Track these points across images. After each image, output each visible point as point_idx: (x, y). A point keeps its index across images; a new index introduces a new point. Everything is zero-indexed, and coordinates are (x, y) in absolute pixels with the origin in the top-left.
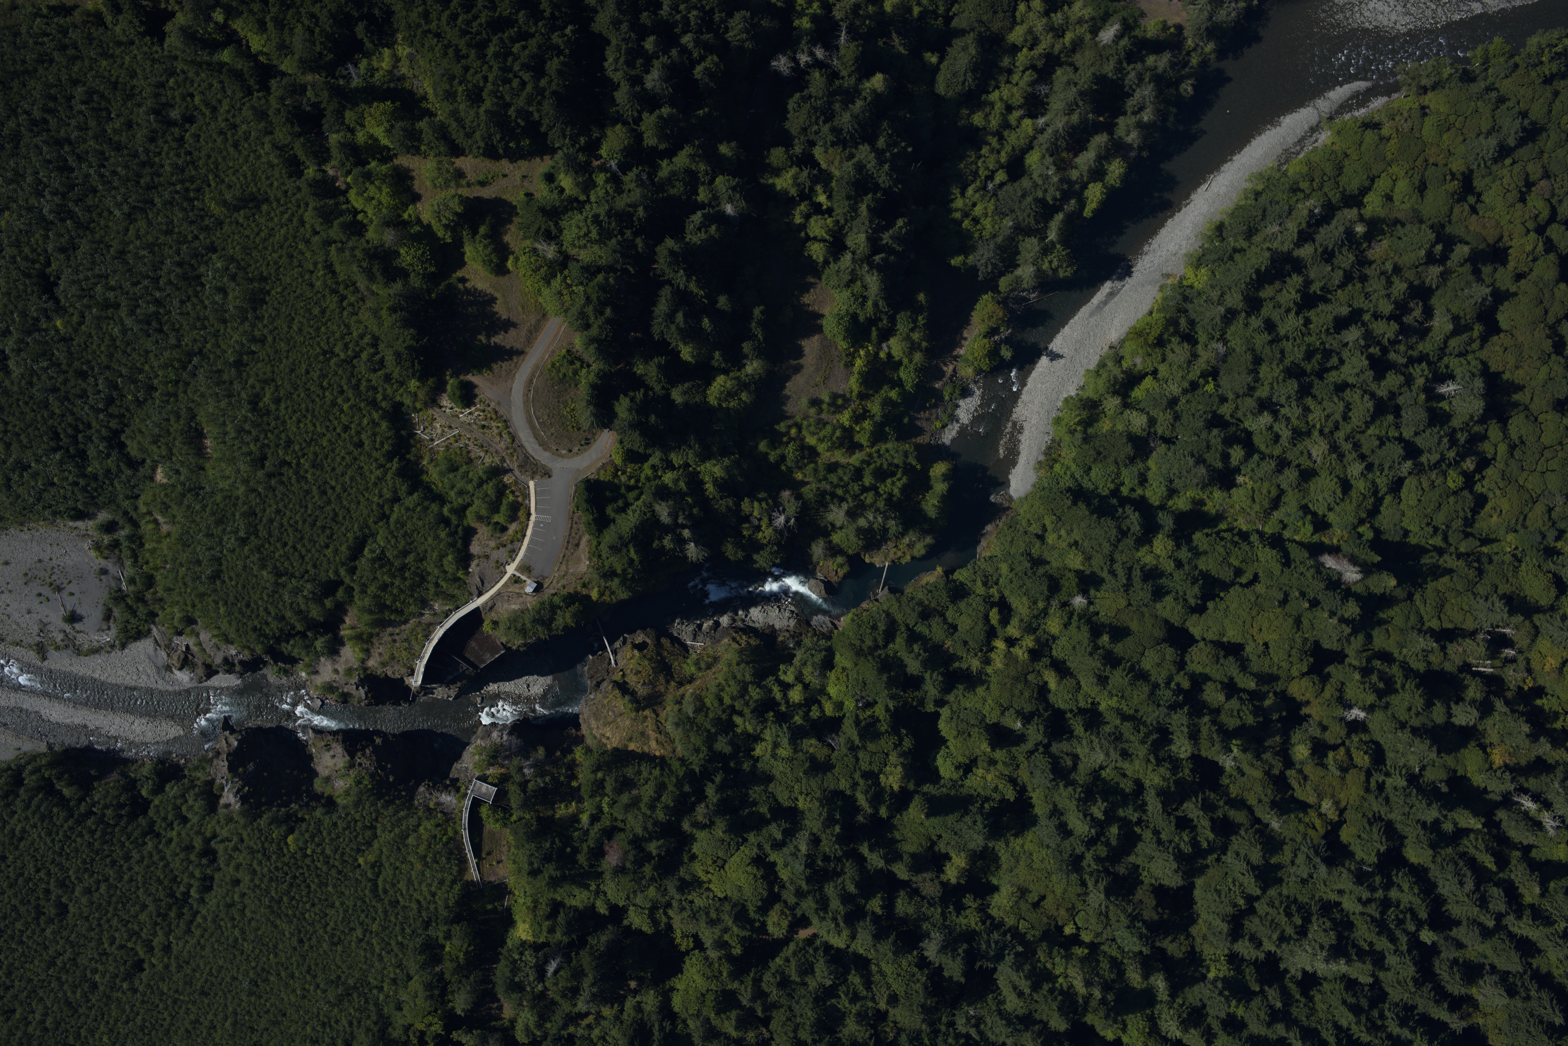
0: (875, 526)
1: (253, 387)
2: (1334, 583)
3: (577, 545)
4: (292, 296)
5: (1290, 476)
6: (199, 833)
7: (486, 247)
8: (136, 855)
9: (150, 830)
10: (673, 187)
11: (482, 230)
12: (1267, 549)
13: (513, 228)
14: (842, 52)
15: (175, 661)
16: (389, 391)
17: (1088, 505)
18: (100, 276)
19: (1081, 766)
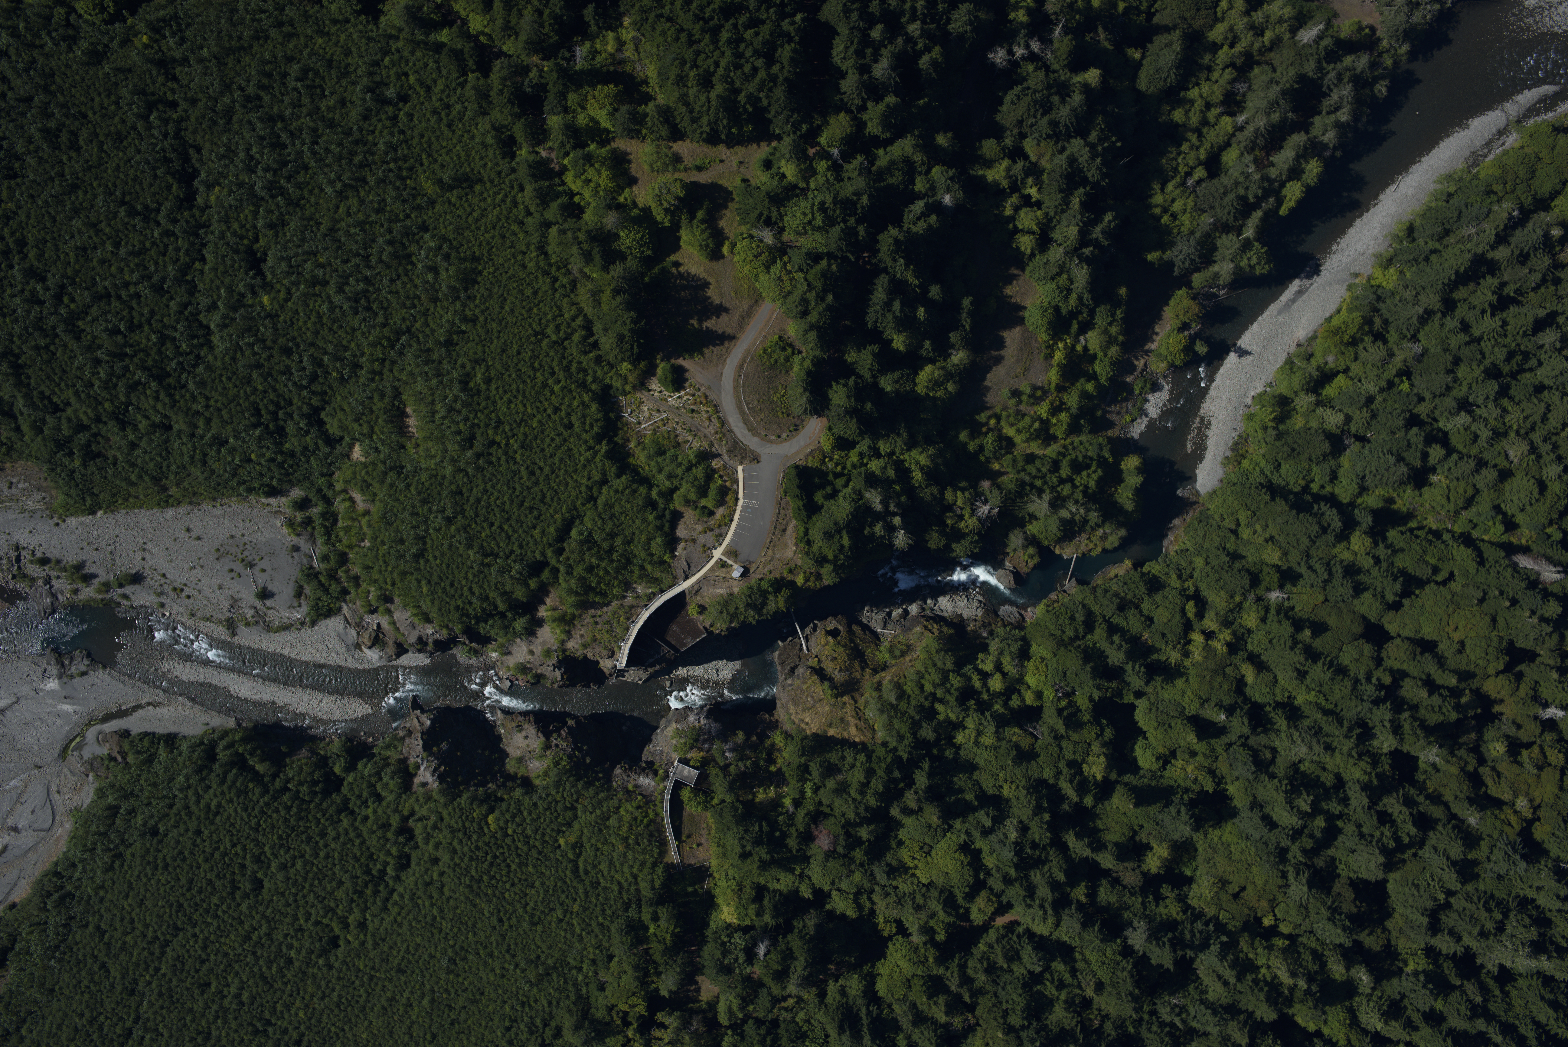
0: (1077, 518)
1: (463, 366)
2: (1533, 583)
3: (784, 531)
4: (505, 277)
5: (1488, 475)
6: (396, 811)
7: (703, 231)
8: (331, 832)
9: (345, 807)
10: (892, 176)
11: (700, 214)
12: (1462, 547)
13: (728, 213)
14: (1056, 45)
15: (366, 639)
16: (600, 373)
17: (1286, 500)
18: (309, 253)
19: (1279, 759)
